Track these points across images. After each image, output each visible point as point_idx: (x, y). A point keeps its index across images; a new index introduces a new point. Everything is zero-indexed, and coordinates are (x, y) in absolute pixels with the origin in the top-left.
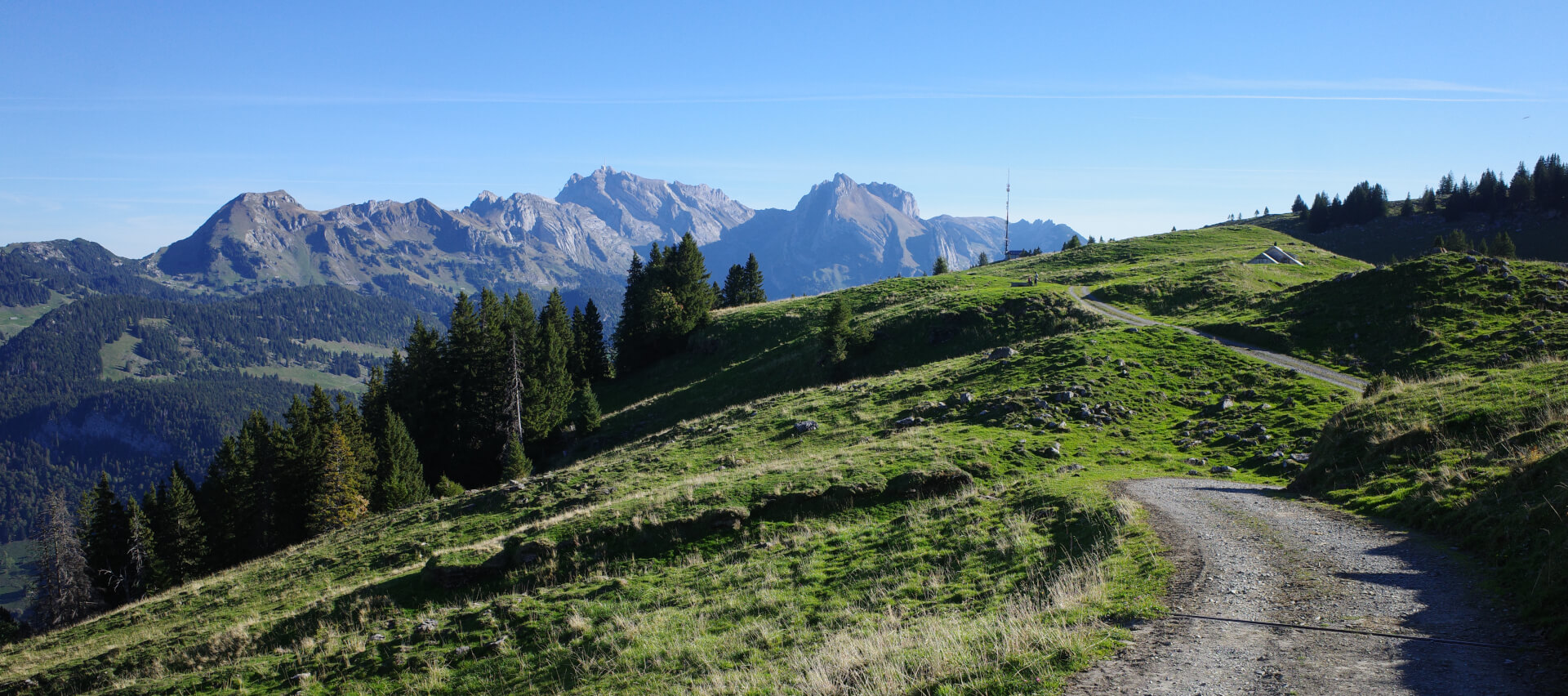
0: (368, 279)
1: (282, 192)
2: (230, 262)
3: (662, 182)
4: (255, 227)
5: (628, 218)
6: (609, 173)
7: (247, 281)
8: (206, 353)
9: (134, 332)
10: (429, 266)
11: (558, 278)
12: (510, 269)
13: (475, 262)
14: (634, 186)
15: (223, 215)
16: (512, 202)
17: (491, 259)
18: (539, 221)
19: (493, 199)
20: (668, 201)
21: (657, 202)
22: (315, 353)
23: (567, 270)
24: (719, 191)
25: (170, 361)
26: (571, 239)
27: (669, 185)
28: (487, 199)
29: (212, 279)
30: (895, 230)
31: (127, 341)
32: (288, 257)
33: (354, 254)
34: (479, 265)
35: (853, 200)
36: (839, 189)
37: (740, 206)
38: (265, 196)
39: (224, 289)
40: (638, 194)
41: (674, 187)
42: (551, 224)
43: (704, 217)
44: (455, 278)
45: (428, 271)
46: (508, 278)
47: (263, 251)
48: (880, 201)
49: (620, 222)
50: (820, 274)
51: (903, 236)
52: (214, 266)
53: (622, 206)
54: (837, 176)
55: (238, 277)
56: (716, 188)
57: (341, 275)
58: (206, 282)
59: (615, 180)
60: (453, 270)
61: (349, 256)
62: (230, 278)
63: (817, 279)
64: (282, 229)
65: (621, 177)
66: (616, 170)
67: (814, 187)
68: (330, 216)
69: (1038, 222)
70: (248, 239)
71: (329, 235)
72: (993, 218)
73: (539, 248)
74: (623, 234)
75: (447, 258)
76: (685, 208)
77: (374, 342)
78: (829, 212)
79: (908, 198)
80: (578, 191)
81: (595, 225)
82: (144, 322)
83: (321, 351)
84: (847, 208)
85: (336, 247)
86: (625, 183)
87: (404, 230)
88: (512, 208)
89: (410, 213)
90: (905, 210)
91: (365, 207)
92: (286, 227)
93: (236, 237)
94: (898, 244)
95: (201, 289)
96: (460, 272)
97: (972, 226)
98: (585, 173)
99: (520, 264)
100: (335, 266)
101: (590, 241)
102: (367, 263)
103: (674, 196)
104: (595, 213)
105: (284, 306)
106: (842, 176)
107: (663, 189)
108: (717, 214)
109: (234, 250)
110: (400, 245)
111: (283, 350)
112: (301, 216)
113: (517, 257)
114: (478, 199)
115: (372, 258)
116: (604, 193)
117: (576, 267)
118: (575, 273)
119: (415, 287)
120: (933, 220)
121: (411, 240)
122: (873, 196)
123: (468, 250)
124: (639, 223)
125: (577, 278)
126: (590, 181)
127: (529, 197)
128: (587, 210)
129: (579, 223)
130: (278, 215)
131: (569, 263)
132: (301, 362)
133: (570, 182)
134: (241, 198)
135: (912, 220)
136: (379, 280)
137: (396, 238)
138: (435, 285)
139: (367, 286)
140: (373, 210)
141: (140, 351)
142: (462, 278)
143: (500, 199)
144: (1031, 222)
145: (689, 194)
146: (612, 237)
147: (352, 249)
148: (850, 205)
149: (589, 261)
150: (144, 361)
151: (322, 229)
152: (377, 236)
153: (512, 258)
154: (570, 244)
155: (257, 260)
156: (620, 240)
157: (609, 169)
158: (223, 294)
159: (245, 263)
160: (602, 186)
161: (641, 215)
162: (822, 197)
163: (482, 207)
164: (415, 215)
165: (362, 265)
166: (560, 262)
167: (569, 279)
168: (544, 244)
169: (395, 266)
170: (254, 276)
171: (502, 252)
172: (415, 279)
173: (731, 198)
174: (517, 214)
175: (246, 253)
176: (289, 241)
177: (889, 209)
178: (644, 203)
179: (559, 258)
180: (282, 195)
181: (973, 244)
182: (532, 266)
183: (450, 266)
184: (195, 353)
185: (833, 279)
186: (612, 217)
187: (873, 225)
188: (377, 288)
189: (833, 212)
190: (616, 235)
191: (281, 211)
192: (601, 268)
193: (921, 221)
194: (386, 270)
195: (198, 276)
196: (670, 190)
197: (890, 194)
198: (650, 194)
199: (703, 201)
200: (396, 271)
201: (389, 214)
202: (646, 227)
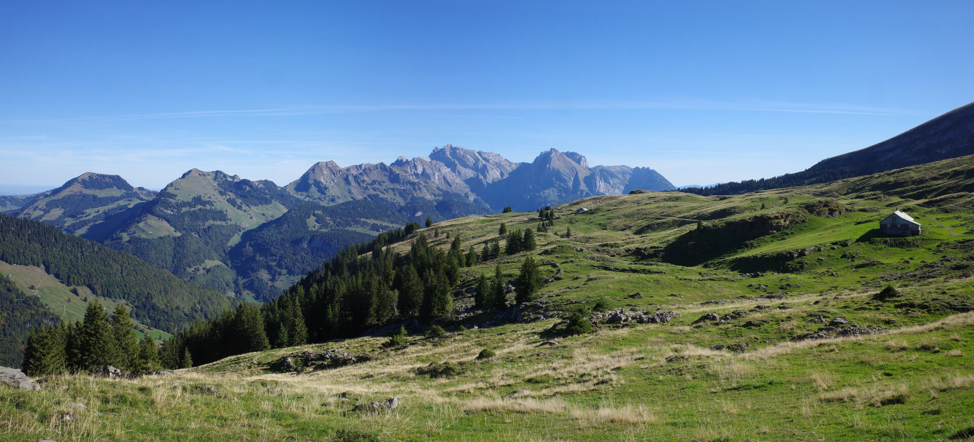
0: (366, 196)
1: (332, 161)
2: (317, 189)
3: (474, 151)
4: (323, 175)
5: (460, 167)
6: (451, 147)
7: (323, 196)
8: (334, 223)
9: (314, 215)
10: (385, 190)
11: (435, 195)
12: (416, 191)
13: (402, 188)
14: (462, 153)
15: (313, 169)
16: (413, 162)
17: (409, 187)
18: (424, 170)
19: (404, 160)
20: (477, 160)
21: (472, 160)
22: (364, 223)
23: (437, 192)
24: (499, 155)
25: (326, 225)
26: (437, 178)
27: (478, 153)
28: (402, 160)
29: (310, 195)
30: (577, 174)
31: (313, 218)
32: (335, 187)
33: (360, 186)
34: (404, 190)
35: (558, 160)
36: (552, 155)
37: (508, 161)
38: (326, 163)
39: (315, 199)
40: (463, 156)
41: (479, 153)
42: (429, 171)
43: (492, 167)
44: (395, 194)
45: (385, 192)
46: (415, 195)
47: (328, 185)
48: (570, 160)
49: (456, 169)
50: (544, 193)
51: (581, 176)
52: (311, 190)
53: (456, 162)
54: (551, 149)
55: (320, 194)
56: (498, 153)
57: (355, 194)
58: (308, 196)
59: (454, 150)
60: (394, 191)
61: (358, 186)
62: (317, 195)
63: (542, 195)
64: (333, 176)
65: (456, 148)
66: (454, 146)
67: (542, 153)
68: (348, 170)
69: (644, 168)
70: (322, 180)
71: (351, 178)
72: (624, 166)
73: (426, 182)
74: (457, 174)
75: (392, 186)
76: (484, 162)
77: (381, 220)
78: (548, 166)
79: (583, 159)
80: (437, 155)
81: (446, 170)
82: (316, 212)
83: (366, 222)
84: (556, 164)
85: (353, 183)
86: (458, 151)
87: (375, 176)
88: (413, 164)
89: (377, 168)
90: (582, 164)
91: (360, 166)
92: (334, 175)
93: (318, 179)
94: (578, 180)
95: (307, 199)
96: (397, 192)
97: (613, 170)
98: (440, 147)
99: (420, 189)
100: (353, 191)
101: (445, 178)
102: (364, 189)
103: (479, 157)
104: (446, 165)
105: (353, 207)
106: (554, 149)
107: (474, 154)
108: (498, 165)
109: (317, 184)
110: (374, 182)
111: (357, 222)
112: (340, 171)
113: (419, 187)
114: (398, 160)
115: (366, 187)
116: (449, 156)
117: (441, 190)
118: (441, 193)
119: (382, 199)
120: (595, 168)
121: (379, 179)
122: (567, 158)
123: (399, 183)
124: (464, 169)
125: (442, 195)
126: (442, 151)
127: (419, 159)
128: (442, 164)
129: (440, 170)
130: (331, 171)
131: (438, 188)
132: (362, 226)
133: (434, 151)
134: (318, 164)
135: (585, 169)
136: (369, 196)
137: (373, 179)
138: (389, 198)
139: (365, 198)
140: (363, 167)
141: (317, 221)
142: (398, 195)
143: (407, 160)
144: (641, 168)
145: (485, 156)
146: (452, 176)
147: (359, 184)
148: (557, 162)
149: (444, 187)
150: (319, 225)
151: (347, 176)
152: (366, 178)
153: (417, 187)
154: (436, 180)
155: (326, 188)
156: (455, 177)
157: (451, 145)
158: (315, 201)
159: (322, 190)
160: (448, 153)
161: (466, 166)
162: (545, 158)
163: (399, 163)
164: (379, 169)
165: (363, 190)
166: (434, 188)
167: (438, 195)
168: (428, 180)
169: (375, 191)
170: (325, 194)
171: (413, 184)
172: (381, 195)
173: (505, 158)
174: (415, 167)
175: (321, 185)
176: (336, 180)
177: (574, 164)
178: (466, 160)
179: (434, 186)
180: (332, 162)
181: (613, 179)
182: (424, 190)
183: (393, 189)
184: (332, 223)
185: (550, 195)
186: (453, 168)
187: (568, 171)
188: (369, 199)
189: (550, 165)
190: (454, 175)
191: (332, 168)
192: (449, 190)
193: (589, 169)
194: (372, 192)
195: (305, 194)
196: (477, 155)
197: (574, 157)
198: (468, 156)
199: (492, 159)
200: (375, 193)
201: (369, 169)
202: (467, 171)
